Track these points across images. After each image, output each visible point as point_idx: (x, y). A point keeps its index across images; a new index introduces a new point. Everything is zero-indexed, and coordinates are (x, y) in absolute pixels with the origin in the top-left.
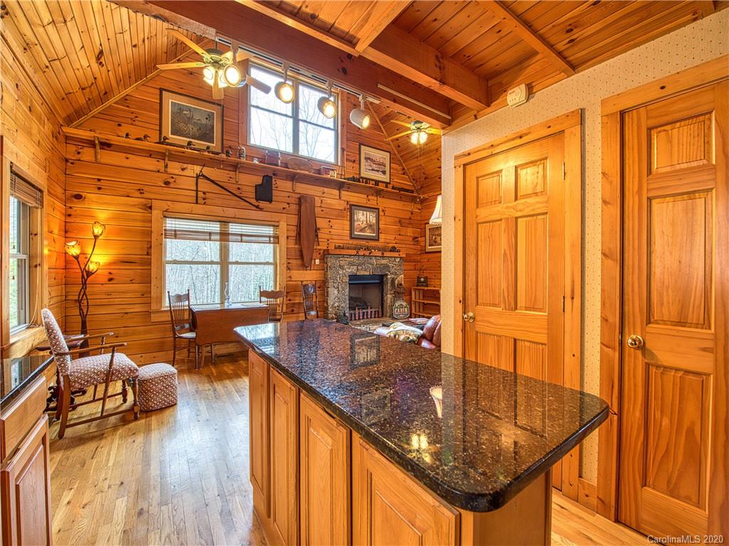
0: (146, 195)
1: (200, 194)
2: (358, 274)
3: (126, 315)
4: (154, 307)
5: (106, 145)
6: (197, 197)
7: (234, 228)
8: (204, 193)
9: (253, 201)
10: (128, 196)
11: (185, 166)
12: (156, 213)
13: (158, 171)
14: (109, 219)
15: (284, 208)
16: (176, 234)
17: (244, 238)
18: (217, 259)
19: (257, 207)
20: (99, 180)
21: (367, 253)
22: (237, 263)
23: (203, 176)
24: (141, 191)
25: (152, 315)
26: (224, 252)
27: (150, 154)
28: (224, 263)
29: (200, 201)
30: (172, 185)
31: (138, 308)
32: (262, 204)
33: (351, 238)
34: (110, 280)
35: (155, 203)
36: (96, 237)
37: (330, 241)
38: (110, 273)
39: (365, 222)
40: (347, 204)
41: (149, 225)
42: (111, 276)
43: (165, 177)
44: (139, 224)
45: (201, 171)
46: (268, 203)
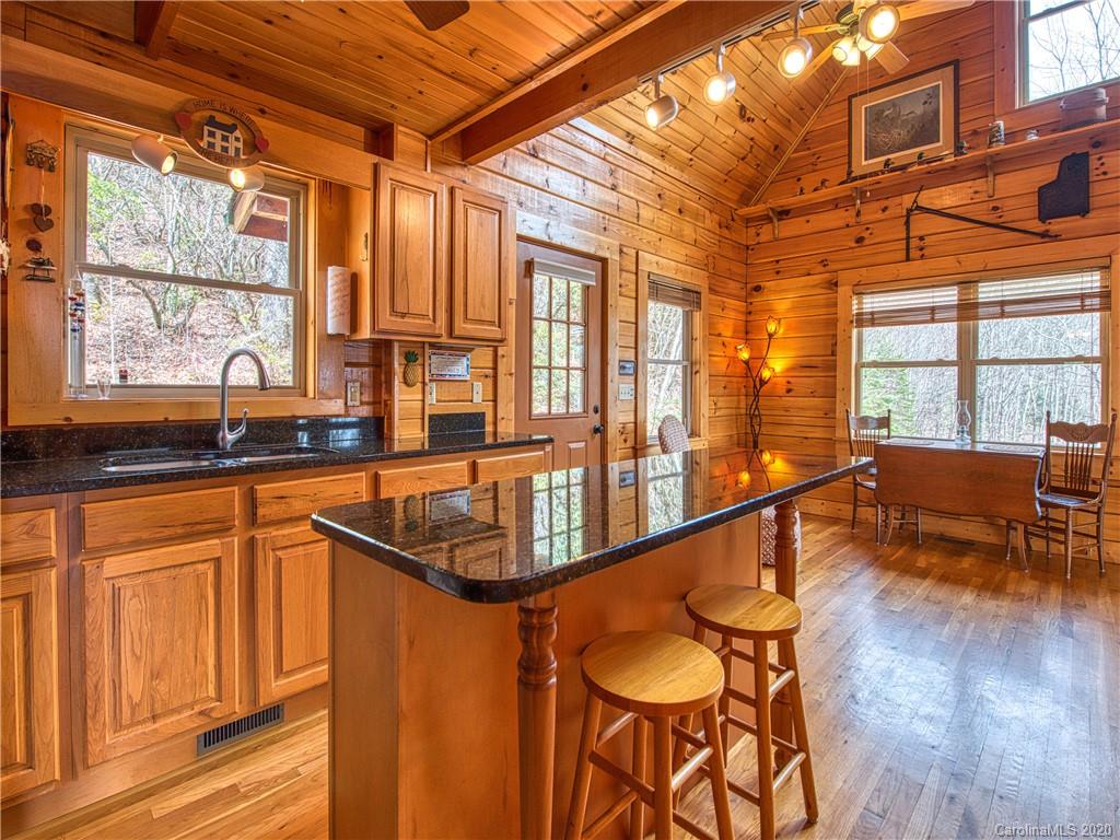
0: (832, 267)
1: (914, 243)
3: (805, 441)
4: (840, 433)
5: (784, 214)
6: (908, 249)
7: (988, 291)
8: (922, 238)
9: (1035, 225)
10: (809, 274)
11: (886, 203)
12: (843, 290)
13: (848, 226)
14: (789, 310)
16: (874, 319)
17: (1008, 309)
18: (953, 357)
19: (1044, 235)
20: (777, 262)
22: (995, 361)
23: (918, 208)
24: (824, 263)
25: (837, 446)
26: (967, 342)
27: (835, 204)
28: (967, 362)
29: (914, 253)
30: (866, 242)
31: (819, 433)
32: (1058, 225)
34: (789, 391)
35: (842, 276)
36: (770, 336)
38: (788, 382)
41: (832, 310)
42: (790, 387)
43: (856, 232)
44: (823, 311)
45: (915, 201)
46: (1078, 217)
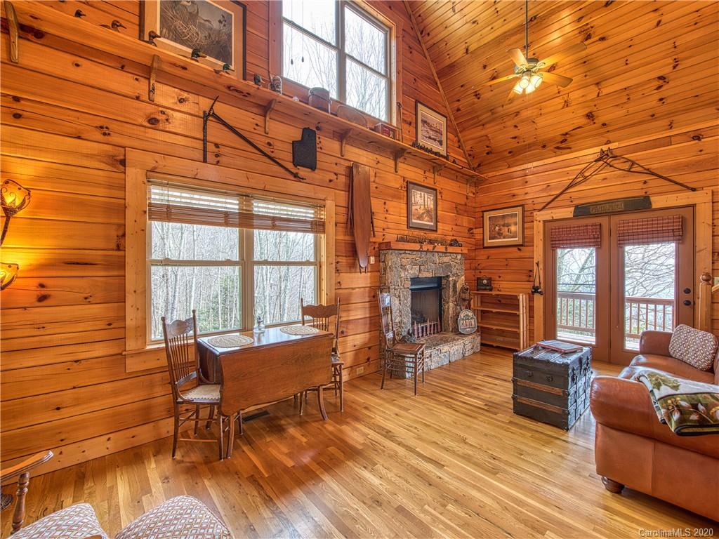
0: (115, 139)
1: (211, 147)
2: (421, 276)
3: (75, 364)
4: (131, 345)
5: (32, 33)
6: (205, 151)
7: (261, 207)
8: (217, 146)
9: (290, 166)
10: (79, 138)
11: (185, 95)
12: (133, 174)
13: (138, 98)
14: (39, 179)
15: (330, 181)
16: (168, 213)
17: (277, 223)
18: (236, 258)
19: (296, 175)
20: (17, 99)
21: (431, 247)
22: (266, 263)
23: (214, 115)
24: (104, 131)
25: (128, 361)
26: (246, 246)
27: (122, 64)
28: (247, 263)
29: (210, 157)
30: (161, 126)
31: (100, 350)
32: (303, 172)
33: (409, 227)
34: (42, 298)
35: (131, 155)
36: (9, 212)
37: (387, 230)
38: (42, 286)
39: (422, 207)
40: (404, 180)
41: (118, 193)
42: (44, 292)
43: (150, 109)
44: (101, 191)
45: (211, 108)
46: (310, 170)
